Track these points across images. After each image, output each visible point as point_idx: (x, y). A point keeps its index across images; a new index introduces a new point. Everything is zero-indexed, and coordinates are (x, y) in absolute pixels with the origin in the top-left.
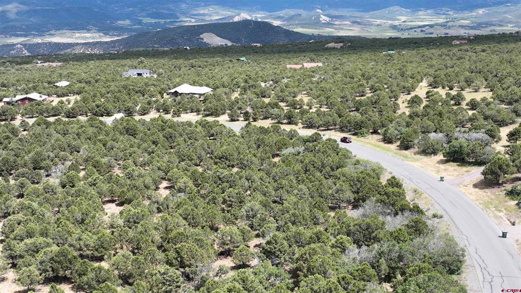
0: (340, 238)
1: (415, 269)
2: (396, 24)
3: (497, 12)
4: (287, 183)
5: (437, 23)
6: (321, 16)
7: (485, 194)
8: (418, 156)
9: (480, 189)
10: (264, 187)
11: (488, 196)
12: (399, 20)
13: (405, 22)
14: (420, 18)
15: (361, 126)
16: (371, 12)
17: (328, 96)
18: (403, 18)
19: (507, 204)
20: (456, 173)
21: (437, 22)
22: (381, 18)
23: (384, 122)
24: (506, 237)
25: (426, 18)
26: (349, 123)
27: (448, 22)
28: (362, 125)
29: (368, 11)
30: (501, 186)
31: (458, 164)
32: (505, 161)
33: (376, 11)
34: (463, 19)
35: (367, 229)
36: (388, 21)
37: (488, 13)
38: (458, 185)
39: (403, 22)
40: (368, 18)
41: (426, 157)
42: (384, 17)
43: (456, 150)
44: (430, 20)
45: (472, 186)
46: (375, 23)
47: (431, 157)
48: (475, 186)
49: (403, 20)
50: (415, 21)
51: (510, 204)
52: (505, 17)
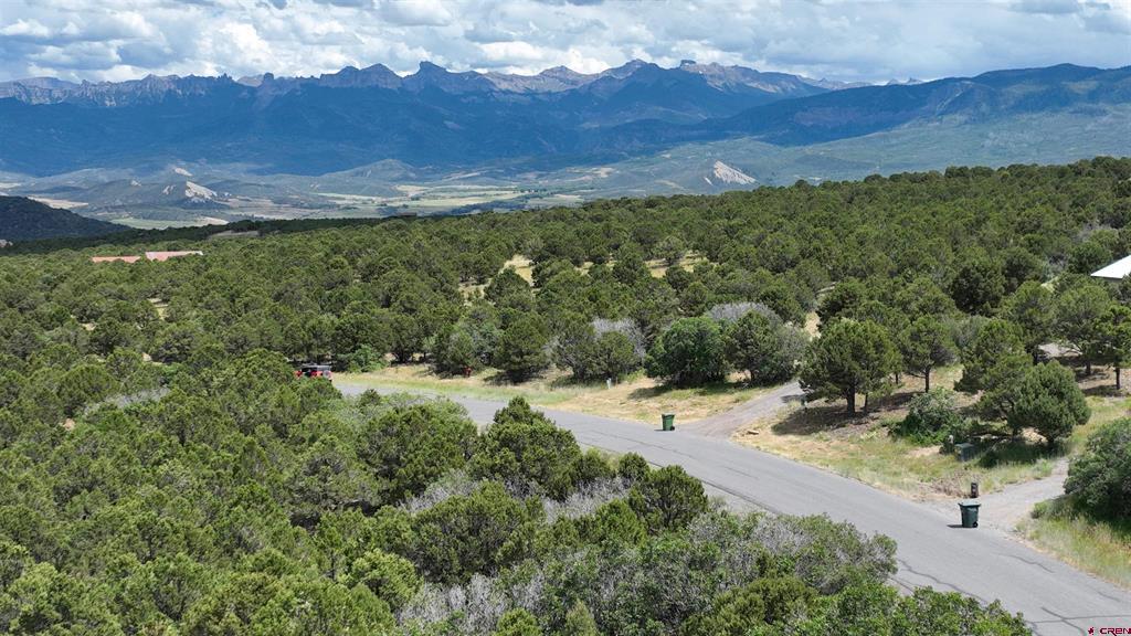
0: (367, 565)
1: (751, 602)
2: (393, 205)
3: (641, 174)
4: (109, 468)
5: (501, 202)
6: (189, 184)
7: (823, 445)
8: (562, 391)
9: (801, 434)
10: (14, 486)
11: (836, 448)
12: (401, 194)
13: (417, 199)
14: (456, 190)
15: (355, 340)
16: (326, 176)
17: (233, 291)
18: (413, 190)
19: (907, 457)
20: (705, 411)
21: (500, 198)
22: (357, 190)
23: (429, 323)
24: (975, 525)
25: (469, 190)
26: (315, 336)
27: (527, 198)
28: (361, 334)
29: (318, 171)
30: (864, 420)
31: (698, 390)
32: (869, 333)
33: (339, 173)
34: (562, 191)
35: (474, 531)
36: (374, 198)
37: (622, 176)
38: (728, 433)
39: (413, 199)
40: (319, 190)
41: (588, 389)
42: (362, 187)
43: (687, 346)
44: (482, 193)
45: (769, 431)
46: (338, 202)
47: (605, 388)
48: (781, 429)
49: (411, 195)
50: (444, 198)
51: (918, 456)
52: (662, 185)
